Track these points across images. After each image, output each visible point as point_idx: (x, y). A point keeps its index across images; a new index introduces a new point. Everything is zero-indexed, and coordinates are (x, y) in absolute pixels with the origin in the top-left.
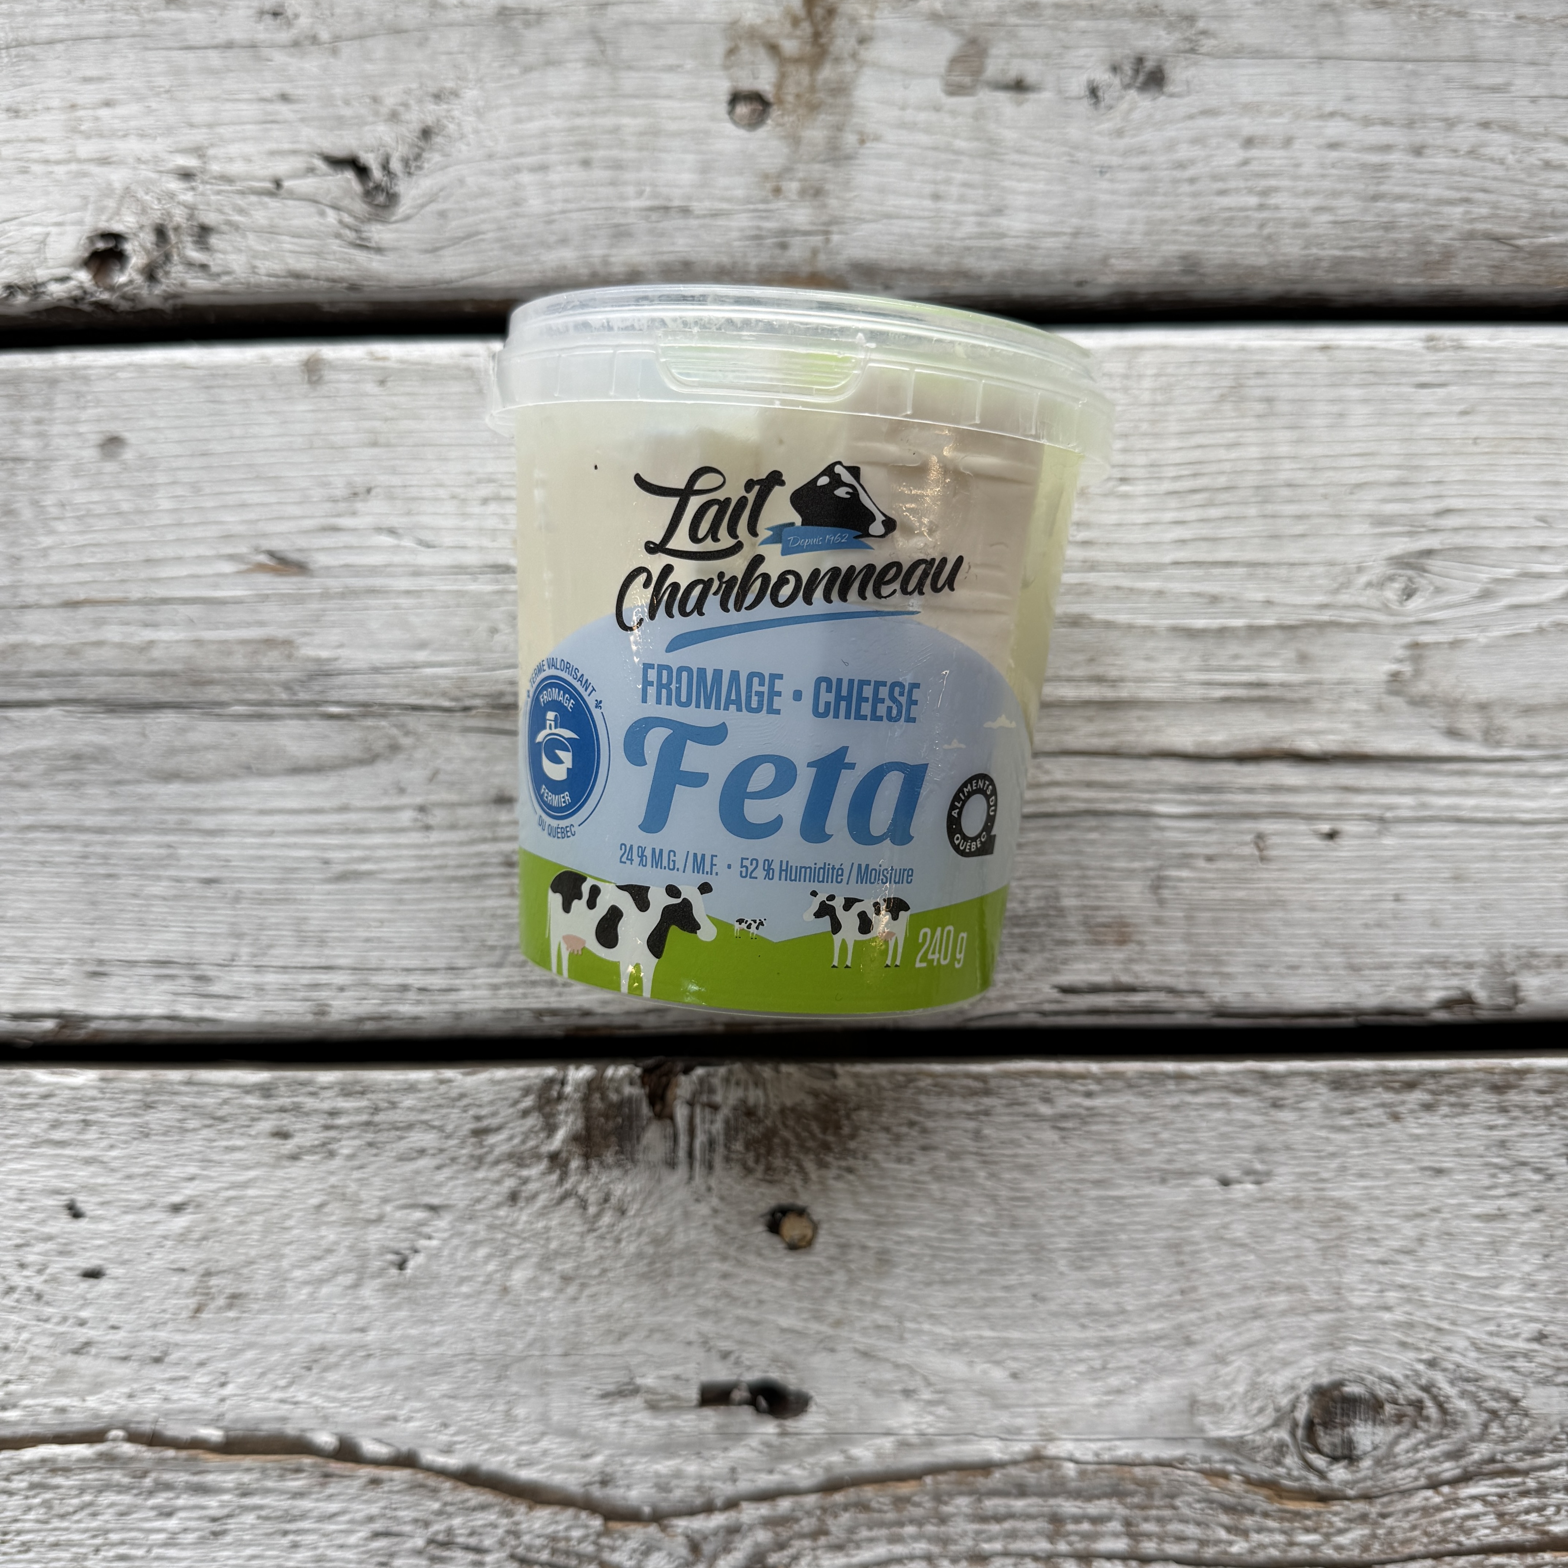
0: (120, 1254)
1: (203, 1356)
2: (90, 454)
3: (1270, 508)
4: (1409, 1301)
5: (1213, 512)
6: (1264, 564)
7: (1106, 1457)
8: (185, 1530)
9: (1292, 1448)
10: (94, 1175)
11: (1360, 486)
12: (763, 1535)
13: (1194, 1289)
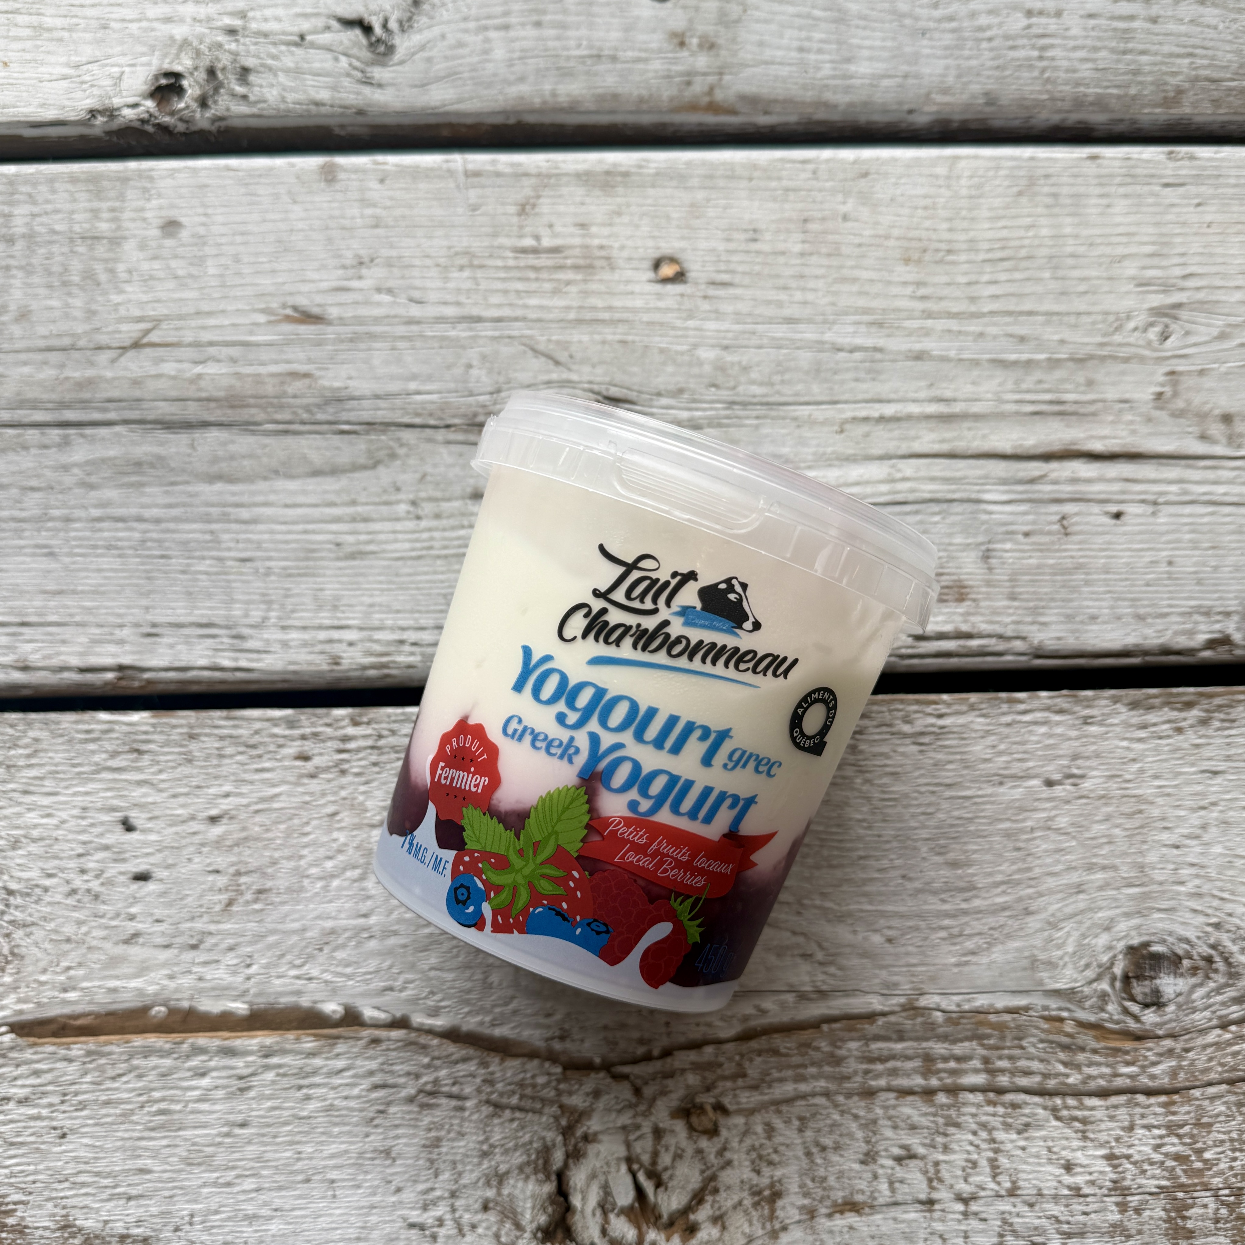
0: (164, 860)
1: (230, 941)
2: (155, 232)
3: (1060, 273)
4: (1197, 876)
5: (1017, 275)
6: (1058, 314)
7: (966, 1007)
8: (216, 1087)
9: (1113, 998)
10: (145, 795)
11: (1124, 257)
12: (692, 1079)
13: (1029, 869)
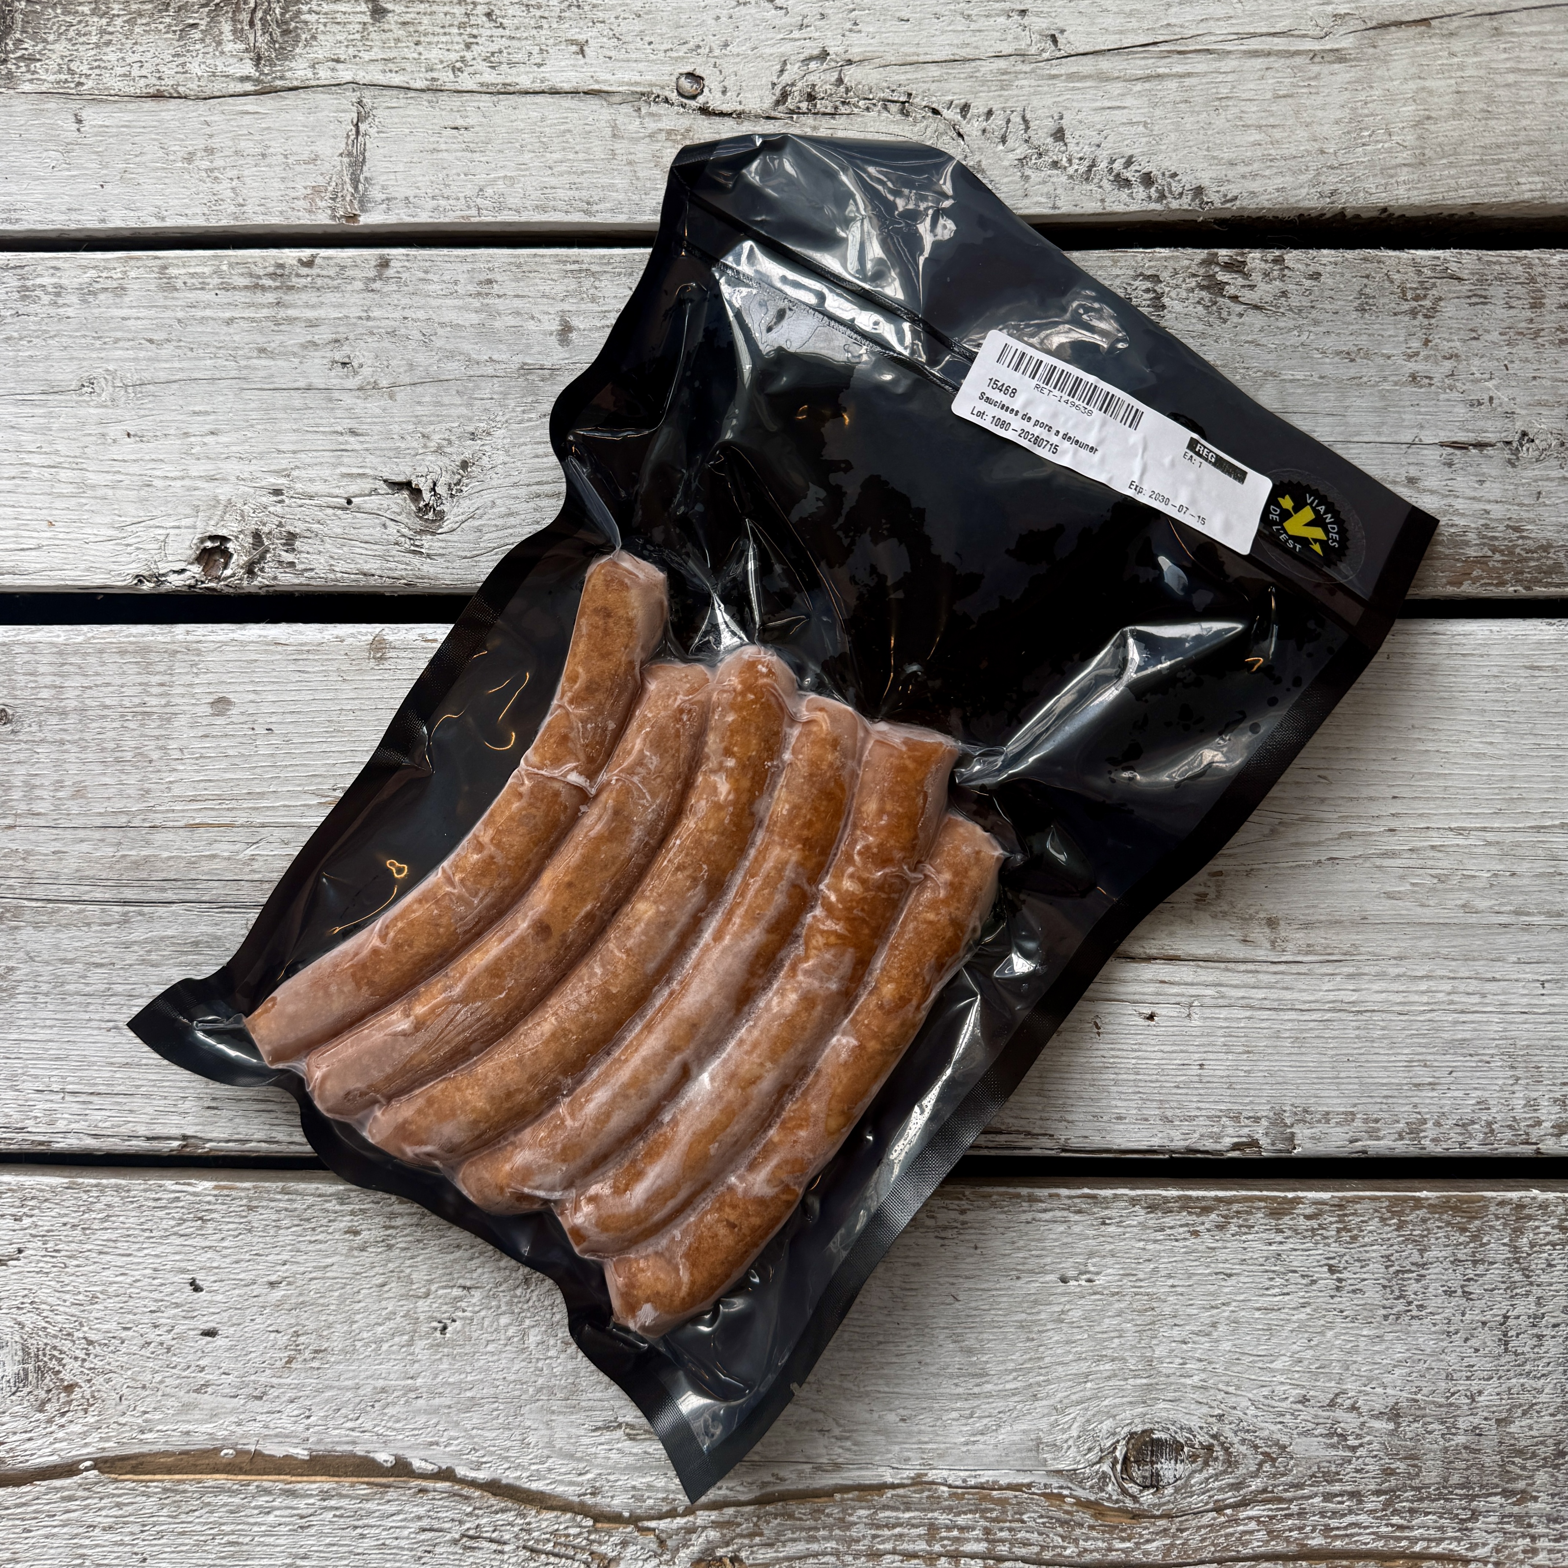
0: (229, 1319)
1: (292, 1395)
2: (205, 709)
7: (972, 1482)
8: (280, 1524)
9: (1113, 1479)
10: (210, 1260)
12: (713, 1534)
13: (1041, 1359)
